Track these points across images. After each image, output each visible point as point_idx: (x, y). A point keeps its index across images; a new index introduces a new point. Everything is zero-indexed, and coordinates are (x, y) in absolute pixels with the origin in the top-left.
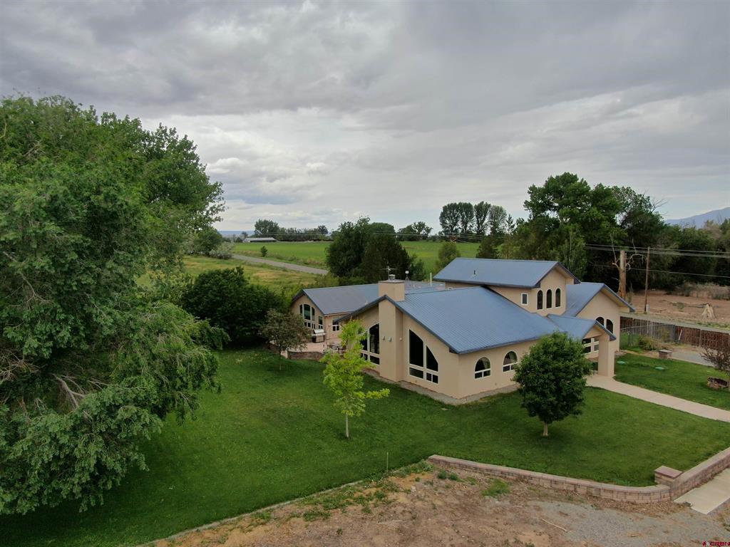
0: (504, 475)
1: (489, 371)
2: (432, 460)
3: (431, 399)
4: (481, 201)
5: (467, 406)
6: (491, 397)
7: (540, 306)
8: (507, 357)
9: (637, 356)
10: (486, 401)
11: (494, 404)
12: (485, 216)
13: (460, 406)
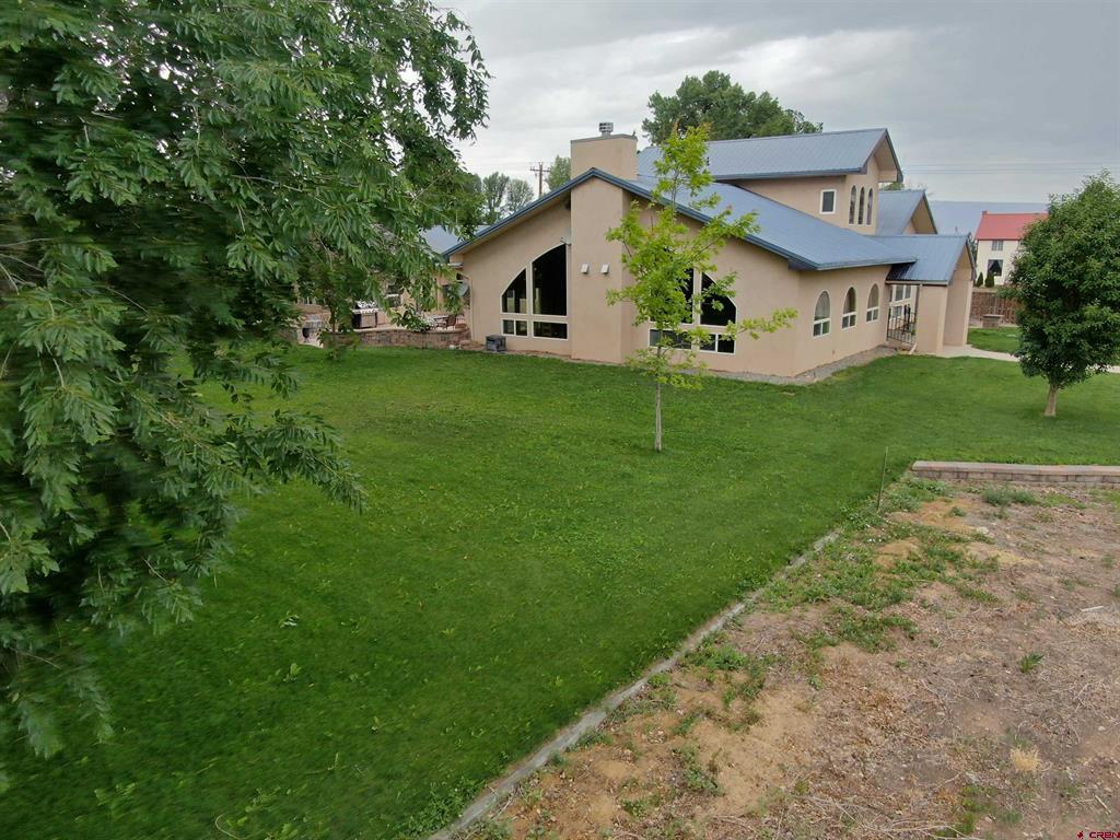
1: (828, 323)
4: (495, 171)
7: (851, 218)
12: (501, 196)
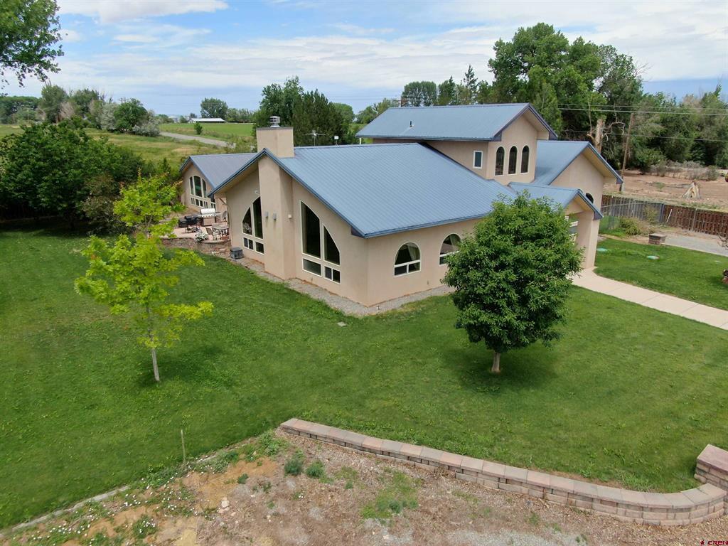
0: (412, 463)
1: (418, 264)
2: (286, 429)
3: (326, 308)
5: (378, 318)
6: (419, 303)
7: (499, 170)
8: (447, 242)
9: (620, 242)
10: (410, 310)
11: (420, 314)
13: (366, 318)
